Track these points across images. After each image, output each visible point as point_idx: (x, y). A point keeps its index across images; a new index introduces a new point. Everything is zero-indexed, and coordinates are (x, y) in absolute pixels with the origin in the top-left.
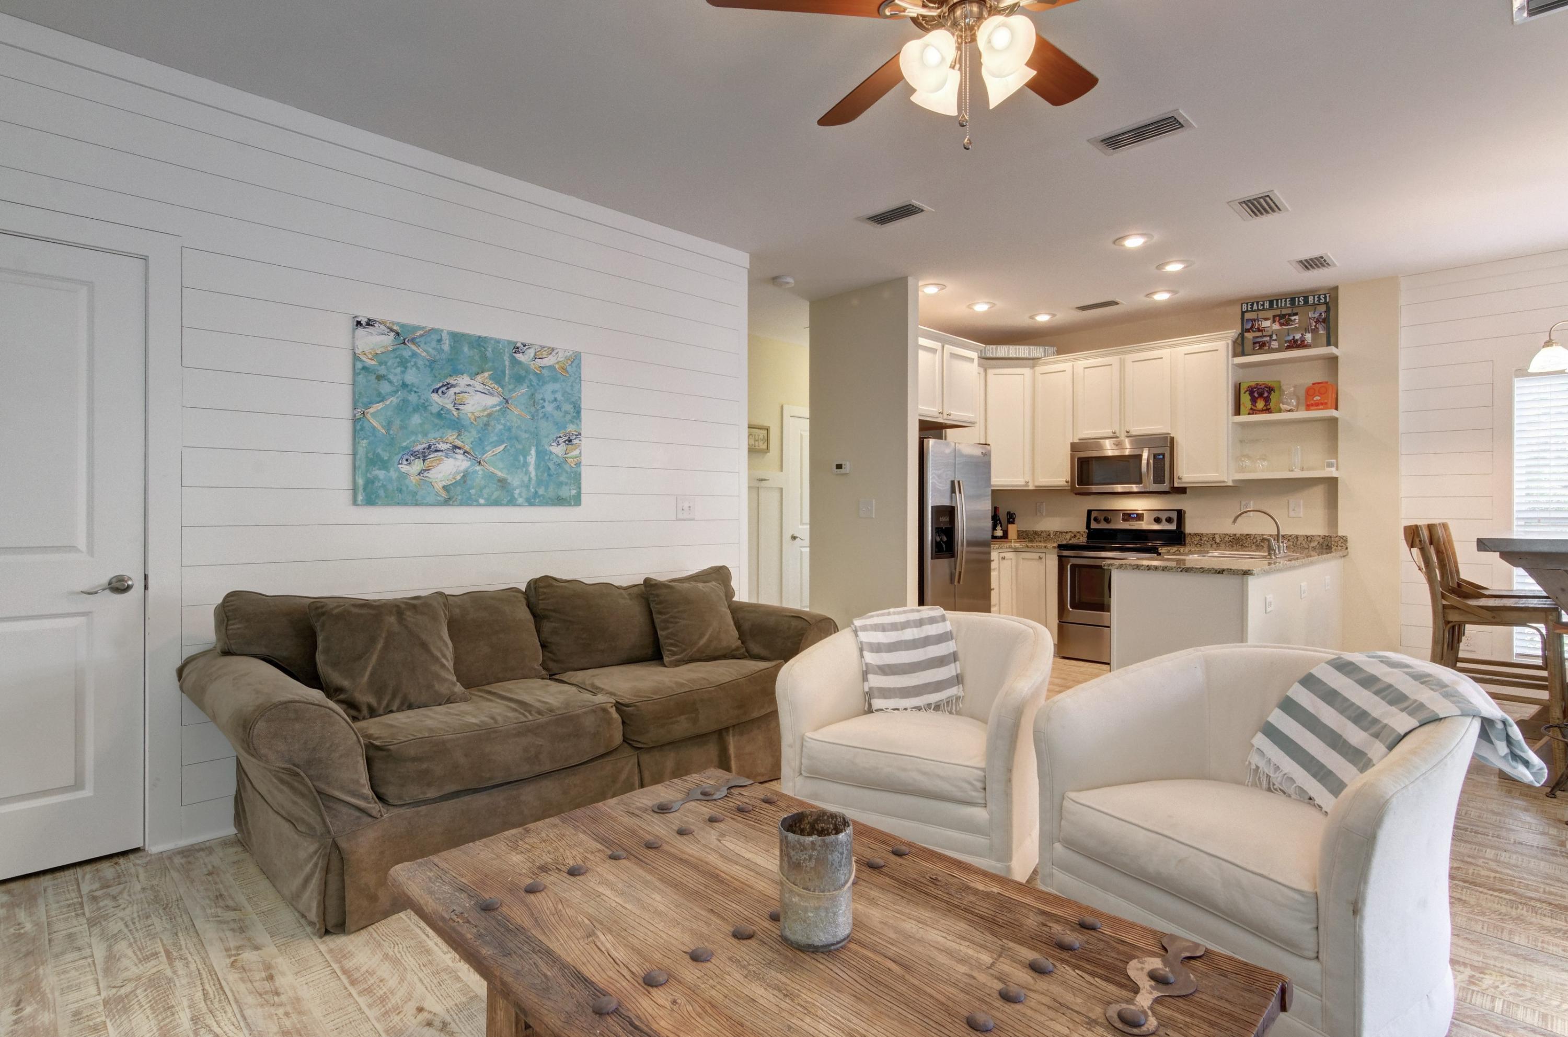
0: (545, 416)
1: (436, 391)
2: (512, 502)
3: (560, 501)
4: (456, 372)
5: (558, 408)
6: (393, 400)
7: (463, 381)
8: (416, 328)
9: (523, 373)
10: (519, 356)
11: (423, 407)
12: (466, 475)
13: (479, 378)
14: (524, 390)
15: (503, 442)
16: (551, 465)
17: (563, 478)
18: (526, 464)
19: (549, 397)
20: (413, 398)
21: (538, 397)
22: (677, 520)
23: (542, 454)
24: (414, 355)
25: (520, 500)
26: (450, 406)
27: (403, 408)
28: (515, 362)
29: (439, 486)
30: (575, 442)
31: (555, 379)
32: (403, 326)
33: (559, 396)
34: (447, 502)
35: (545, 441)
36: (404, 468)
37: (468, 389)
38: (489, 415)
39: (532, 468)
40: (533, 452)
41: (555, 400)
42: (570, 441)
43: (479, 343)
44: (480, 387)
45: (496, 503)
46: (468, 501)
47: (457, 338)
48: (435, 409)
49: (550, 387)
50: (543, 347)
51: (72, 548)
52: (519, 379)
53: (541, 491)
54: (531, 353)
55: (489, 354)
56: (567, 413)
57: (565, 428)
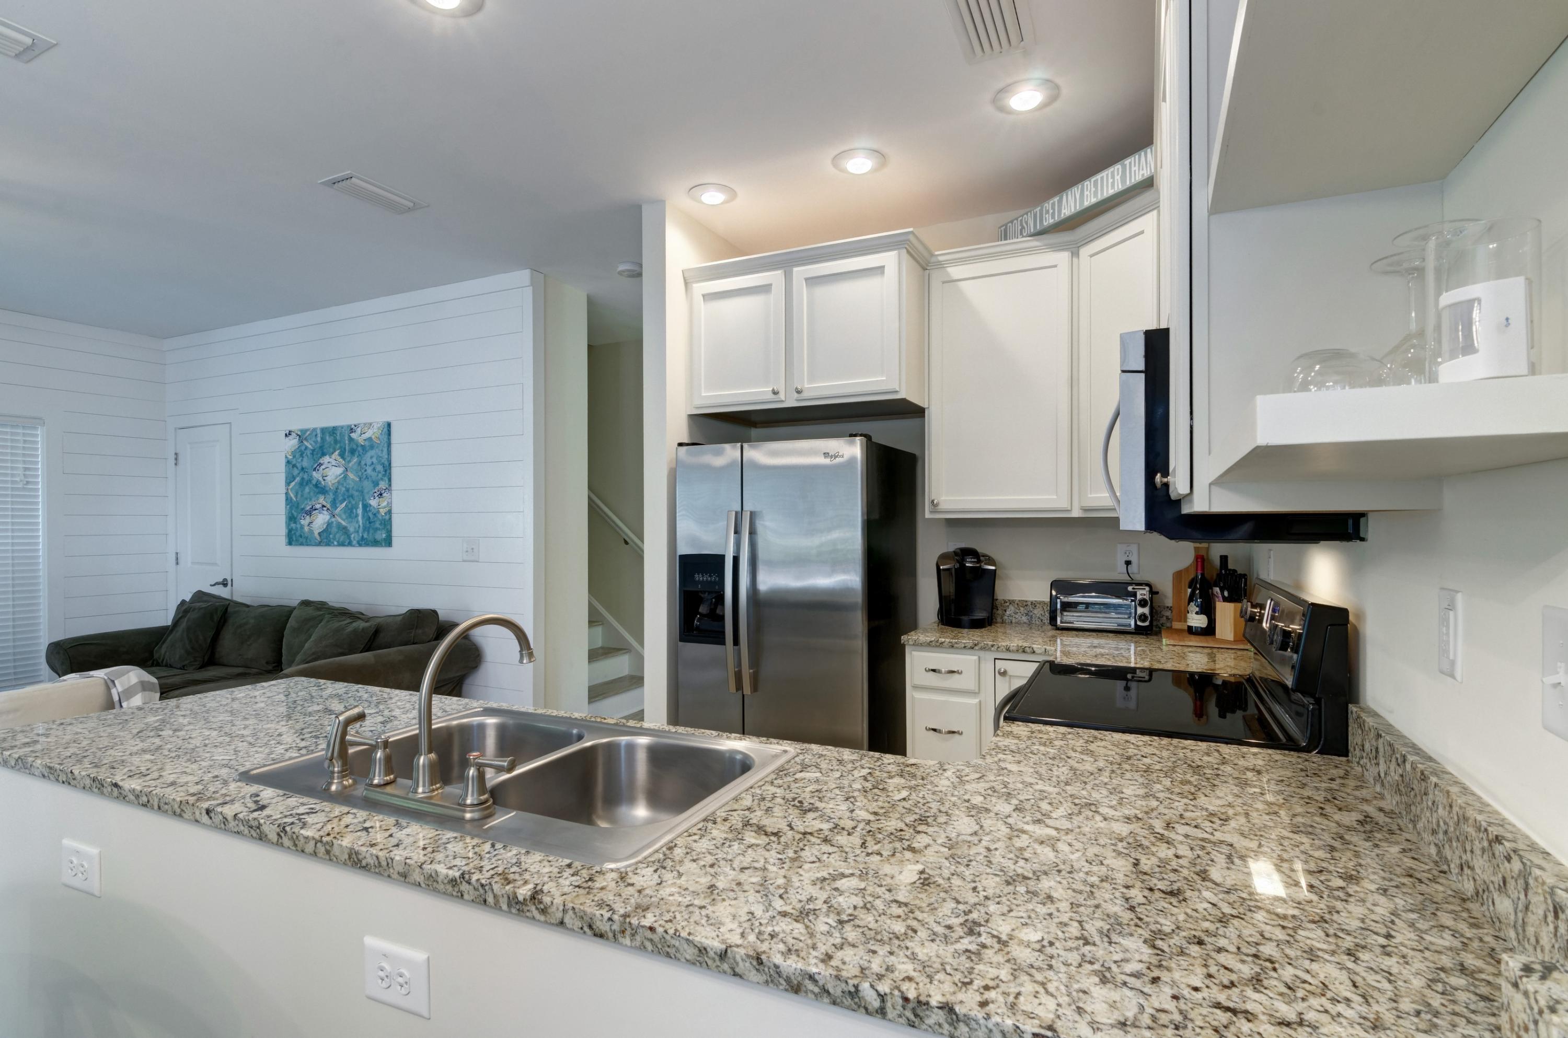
0: (367, 478)
1: (315, 470)
2: (350, 544)
3: (376, 543)
4: (323, 454)
5: (374, 469)
6: (298, 479)
7: (326, 459)
8: (307, 430)
9: (355, 447)
10: (353, 435)
11: (310, 481)
12: (329, 524)
13: (334, 456)
14: (355, 460)
15: (345, 500)
16: (370, 514)
17: (377, 525)
18: (357, 516)
19: (369, 462)
20: (306, 476)
21: (363, 463)
22: (464, 561)
23: (366, 507)
24: (306, 448)
25: (354, 542)
26: (321, 479)
27: (303, 484)
28: (351, 439)
29: (316, 533)
30: (384, 495)
31: (372, 447)
32: (301, 431)
33: (374, 460)
34: (319, 544)
35: (367, 497)
36: (303, 522)
37: (329, 465)
38: (338, 482)
39: (360, 518)
40: (360, 506)
41: (372, 463)
42: (381, 494)
43: (333, 431)
44: (334, 463)
45: (342, 544)
46: (328, 544)
47: (323, 430)
48: (314, 482)
49: (372, 453)
50: (365, 424)
51: (215, 564)
52: (353, 452)
53: (365, 536)
54: (359, 430)
55: (338, 438)
56: (379, 472)
57: (378, 484)
